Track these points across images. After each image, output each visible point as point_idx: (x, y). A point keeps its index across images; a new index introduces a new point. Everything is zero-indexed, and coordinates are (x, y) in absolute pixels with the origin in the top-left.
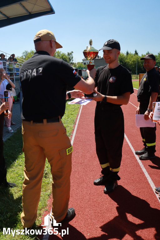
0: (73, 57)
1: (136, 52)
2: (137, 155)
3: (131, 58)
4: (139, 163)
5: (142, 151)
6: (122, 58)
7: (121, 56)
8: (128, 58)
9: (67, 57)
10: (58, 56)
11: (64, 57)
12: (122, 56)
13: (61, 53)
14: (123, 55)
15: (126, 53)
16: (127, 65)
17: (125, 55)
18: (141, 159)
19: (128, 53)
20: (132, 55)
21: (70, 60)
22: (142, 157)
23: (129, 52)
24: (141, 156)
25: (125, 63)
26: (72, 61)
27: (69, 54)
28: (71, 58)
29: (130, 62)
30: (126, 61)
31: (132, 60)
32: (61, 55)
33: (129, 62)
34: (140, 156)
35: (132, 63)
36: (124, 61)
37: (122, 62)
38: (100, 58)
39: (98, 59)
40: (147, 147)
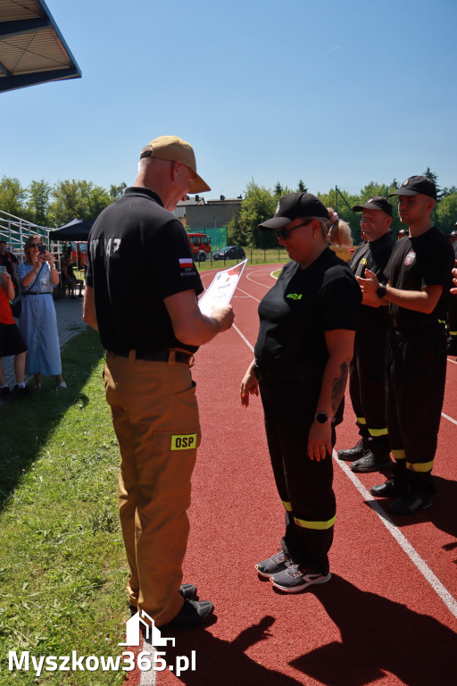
1: (301, 186)
5: (357, 450)
6: (264, 204)
7: (262, 197)
9: (108, 199)
10: (84, 195)
11: (101, 197)
12: (265, 197)
13: (93, 188)
14: (267, 194)
15: (275, 189)
17: (273, 194)
19: (279, 190)
22: (358, 465)
23: (283, 187)
24: (357, 462)
27: (114, 191)
32: (93, 192)
34: (354, 464)
37: (265, 215)
38: (202, 203)
39: (196, 205)
40: (370, 439)
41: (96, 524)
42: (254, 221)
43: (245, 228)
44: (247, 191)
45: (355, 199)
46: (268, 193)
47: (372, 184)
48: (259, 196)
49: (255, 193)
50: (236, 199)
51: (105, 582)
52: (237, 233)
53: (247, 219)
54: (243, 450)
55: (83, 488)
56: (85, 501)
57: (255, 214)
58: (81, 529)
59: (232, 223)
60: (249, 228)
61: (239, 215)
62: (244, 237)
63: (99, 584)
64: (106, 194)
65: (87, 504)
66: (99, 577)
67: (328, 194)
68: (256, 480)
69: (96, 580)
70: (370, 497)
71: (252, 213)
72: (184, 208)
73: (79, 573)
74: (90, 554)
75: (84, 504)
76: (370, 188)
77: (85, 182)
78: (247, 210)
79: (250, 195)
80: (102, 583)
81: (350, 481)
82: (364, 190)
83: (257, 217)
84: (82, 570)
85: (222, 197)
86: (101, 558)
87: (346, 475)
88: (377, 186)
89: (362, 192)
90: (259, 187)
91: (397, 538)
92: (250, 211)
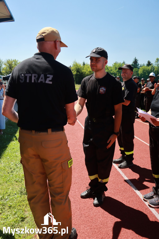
2: (115, 164)
3: (87, 69)
4: (119, 172)
5: (120, 160)
6: (79, 68)
7: (78, 66)
8: (85, 68)
10: (15, 65)
13: (18, 62)
16: (84, 75)
17: (82, 65)
18: (120, 167)
19: (84, 64)
20: (88, 66)
22: (121, 166)
23: (86, 63)
24: (120, 164)
25: (82, 73)
29: (87, 72)
30: (83, 71)
31: (89, 70)
32: (18, 64)
33: (85, 72)
34: (119, 165)
35: (89, 73)
36: (81, 72)
37: (79, 72)
40: (125, 156)
41: (22, 192)
44: (73, 64)
45: (111, 67)
46: (80, 65)
47: (116, 62)
48: (77, 66)
49: (76, 65)
50: (69, 67)
51: (26, 218)
54: (77, 160)
55: (16, 176)
56: (17, 182)
58: (15, 194)
63: (23, 219)
65: (17, 183)
66: (23, 216)
68: (83, 172)
69: (22, 218)
70: (126, 178)
71: (75, 72)
73: (15, 214)
74: (19, 205)
75: (16, 183)
76: (115, 64)
77: (15, 60)
79: (74, 65)
80: (24, 219)
81: (118, 172)
82: (113, 64)
83: (76, 73)
84: (16, 213)
86: (24, 207)
87: (116, 170)
88: (118, 63)
89: (113, 65)
90: (77, 62)
91: (139, 195)
92: (74, 71)
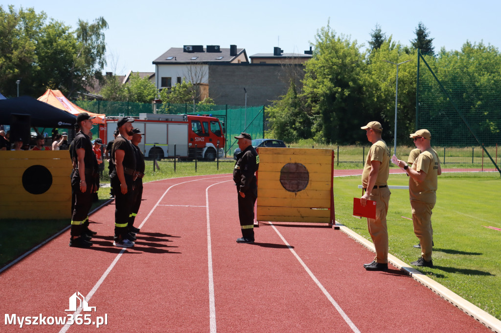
0: (104, 48)
9: (74, 46)
10: (30, 34)
13: (46, 22)
15: (370, 39)
21: (90, 61)
26: (97, 66)
27: (85, 31)
28: (95, 51)
32: (45, 30)
38: (241, 58)
39: (228, 64)
42: (325, 95)
43: (310, 106)
50: (303, 54)
52: (296, 115)
53: (312, 93)
57: (328, 83)
59: (288, 97)
60: (316, 108)
61: (301, 85)
62: (308, 123)
64: (69, 36)
67: (460, 51)
72: (206, 68)
77: (32, 11)
78: (314, 78)
85: (277, 51)
